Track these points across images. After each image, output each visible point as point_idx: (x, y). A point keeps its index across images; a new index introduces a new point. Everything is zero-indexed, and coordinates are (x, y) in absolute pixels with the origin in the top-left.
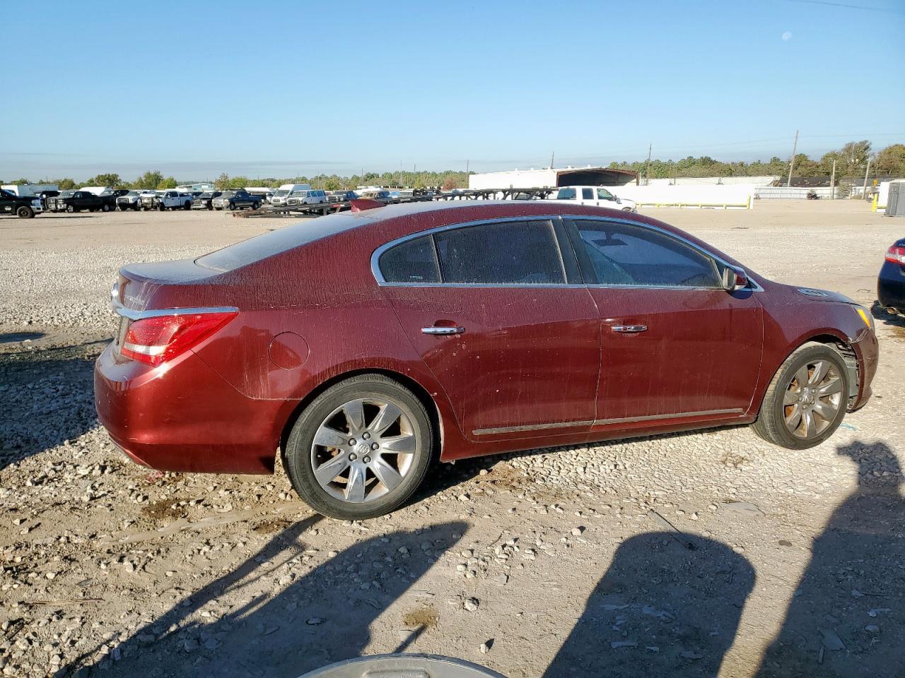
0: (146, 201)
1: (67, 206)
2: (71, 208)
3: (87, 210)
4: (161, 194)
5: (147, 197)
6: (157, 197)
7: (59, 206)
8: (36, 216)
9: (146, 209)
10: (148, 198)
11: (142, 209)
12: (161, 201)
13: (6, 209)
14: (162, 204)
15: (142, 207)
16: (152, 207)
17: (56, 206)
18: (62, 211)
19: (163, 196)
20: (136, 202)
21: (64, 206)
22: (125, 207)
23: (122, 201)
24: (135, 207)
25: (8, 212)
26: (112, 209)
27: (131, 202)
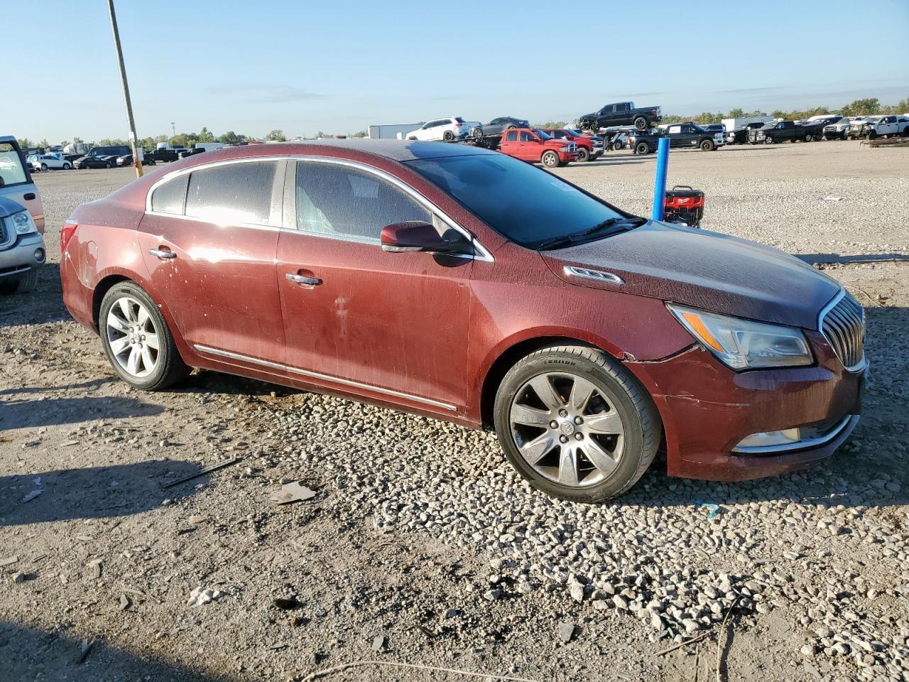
0: (855, 129)
1: (766, 138)
2: (770, 140)
3: (789, 141)
4: (875, 119)
5: (856, 124)
6: (868, 124)
7: (758, 139)
8: (719, 148)
9: (854, 138)
10: (858, 126)
11: (849, 138)
12: (872, 128)
13: (692, 143)
14: (874, 131)
15: (849, 136)
16: (860, 136)
17: (756, 138)
18: (761, 142)
19: (877, 122)
20: (844, 131)
21: (763, 137)
22: (833, 136)
23: (830, 130)
24: (841, 136)
25: (694, 145)
26: (818, 139)
27: (839, 130)
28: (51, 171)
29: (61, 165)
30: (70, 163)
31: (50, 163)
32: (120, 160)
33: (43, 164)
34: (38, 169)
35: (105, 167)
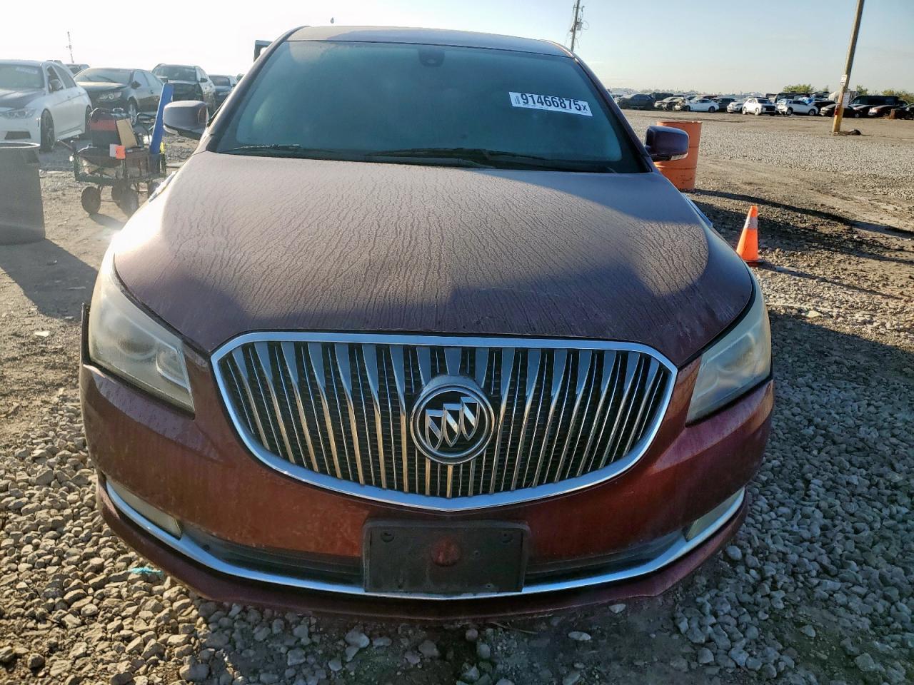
28: (795, 116)
29: (807, 111)
30: (817, 110)
31: (796, 108)
32: (873, 110)
33: (790, 109)
34: (783, 113)
35: (854, 117)
